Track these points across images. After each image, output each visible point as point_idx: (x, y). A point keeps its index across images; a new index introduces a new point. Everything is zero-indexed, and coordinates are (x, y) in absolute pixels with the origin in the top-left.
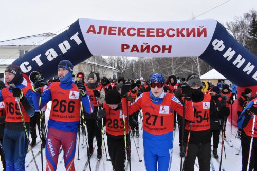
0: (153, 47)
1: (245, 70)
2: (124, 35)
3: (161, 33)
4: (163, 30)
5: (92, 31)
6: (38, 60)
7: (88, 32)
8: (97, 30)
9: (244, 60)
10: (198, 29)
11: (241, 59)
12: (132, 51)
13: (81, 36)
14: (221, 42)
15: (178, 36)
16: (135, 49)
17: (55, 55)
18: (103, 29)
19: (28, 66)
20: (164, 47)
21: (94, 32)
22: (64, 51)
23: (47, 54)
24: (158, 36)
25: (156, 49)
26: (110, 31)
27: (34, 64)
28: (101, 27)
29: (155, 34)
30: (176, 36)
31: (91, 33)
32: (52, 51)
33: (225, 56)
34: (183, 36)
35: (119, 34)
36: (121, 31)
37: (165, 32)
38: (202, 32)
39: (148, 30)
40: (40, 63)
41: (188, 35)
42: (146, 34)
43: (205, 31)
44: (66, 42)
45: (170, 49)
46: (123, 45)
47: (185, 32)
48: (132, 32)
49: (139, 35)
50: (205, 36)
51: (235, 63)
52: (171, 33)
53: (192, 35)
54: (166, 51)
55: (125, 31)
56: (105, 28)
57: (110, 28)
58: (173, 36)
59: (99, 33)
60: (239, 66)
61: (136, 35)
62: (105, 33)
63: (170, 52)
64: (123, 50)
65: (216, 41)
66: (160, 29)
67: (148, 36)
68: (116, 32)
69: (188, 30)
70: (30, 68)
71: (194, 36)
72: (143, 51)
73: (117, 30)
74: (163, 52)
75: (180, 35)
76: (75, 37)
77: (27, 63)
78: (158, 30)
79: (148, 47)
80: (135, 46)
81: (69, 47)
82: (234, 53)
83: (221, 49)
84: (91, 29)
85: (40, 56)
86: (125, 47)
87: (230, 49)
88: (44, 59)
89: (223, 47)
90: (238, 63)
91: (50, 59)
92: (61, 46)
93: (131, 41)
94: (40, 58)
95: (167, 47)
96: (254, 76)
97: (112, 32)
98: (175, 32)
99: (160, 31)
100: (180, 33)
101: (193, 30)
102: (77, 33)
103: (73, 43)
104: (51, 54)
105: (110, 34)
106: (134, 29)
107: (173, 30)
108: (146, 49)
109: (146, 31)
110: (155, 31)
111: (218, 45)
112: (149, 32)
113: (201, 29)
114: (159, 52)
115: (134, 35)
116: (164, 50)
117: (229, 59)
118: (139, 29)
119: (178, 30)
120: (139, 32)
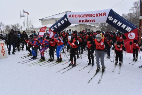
0: (89, 20)
1: (122, 27)
2: (79, 17)
3: (91, 16)
4: (92, 15)
6: (56, 26)
7: (69, 17)
8: (72, 16)
9: (121, 23)
10: (103, 13)
11: (120, 23)
12: (83, 22)
13: (67, 18)
14: (111, 17)
15: (96, 16)
17: (60, 25)
18: (73, 16)
20: (92, 20)
21: (71, 17)
22: (62, 23)
23: (58, 25)
24: (90, 17)
25: (90, 21)
26: (75, 16)
27: (55, 28)
28: (73, 15)
29: (89, 16)
31: (70, 17)
32: (59, 24)
33: (113, 22)
34: (98, 16)
35: (78, 17)
36: (78, 16)
38: (104, 14)
39: (87, 15)
40: (56, 28)
41: (100, 16)
42: (86, 16)
43: (105, 14)
44: (63, 21)
45: (94, 21)
46: (79, 20)
47: (98, 15)
48: (82, 16)
49: (84, 17)
50: (105, 15)
51: (118, 24)
52: (94, 15)
53: (101, 16)
54: (93, 22)
55: (80, 16)
56: (74, 15)
57: (75, 15)
58: (95, 16)
59: (72, 17)
60: (119, 26)
62: (74, 17)
63: (94, 22)
64: (80, 22)
65: (109, 17)
67: (87, 17)
68: (77, 17)
69: (99, 14)
70: (54, 29)
71: (102, 16)
72: (86, 22)
73: (77, 16)
74: (92, 22)
76: (65, 19)
77: (53, 28)
78: (90, 15)
79: (87, 20)
80: (83, 20)
81: (64, 22)
82: (117, 21)
83: (112, 20)
84: (70, 16)
87: (115, 19)
88: (57, 26)
89: (112, 19)
90: (119, 24)
91: (59, 26)
92: (61, 22)
93: (82, 19)
95: (93, 20)
96: (126, 29)
98: (95, 15)
100: (97, 15)
101: (101, 14)
103: (65, 21)
104: (59, 25)
105: (75, 17)
106: (82, 15)
107: (95, 14)
108: (86, 21)
109: (86, 15)
110: (89, 15)
111: (111, 18)
112: (87, 16)
113: (104, 13)
114: (91, 22)
115: (82, 17)
116: (92, 21)
117: (115, 23)
118: (84, 15)
119: (96, 14)
120: (84, 16)
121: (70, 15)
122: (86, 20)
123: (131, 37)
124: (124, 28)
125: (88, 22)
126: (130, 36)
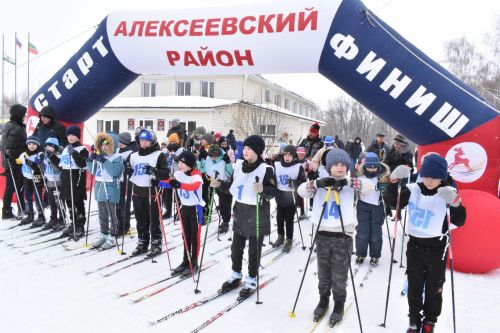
0: (219, 55)
1: (410, 103)
2: (169, 34)
3: (230, 26)
4: (235, 20)
5: (121, 32)
6: (53, 89)
7: (116, 34)
8: (129, 30)
9: (407, 81)
10: (302, 15)
11: (400, 79)
12: (186, 63)
13: (106, 43)
14: (349, 40)
15: (261, 31)
16: (189, 59)
17: (75, 80)
18: (138, 27)
19: (43, 100)
20: (237, 53)
21: (125, 34)
22: (85, 71)
23: (64, 78)
24: (225, 32)
25: (225, 59)
26: (145, 29)
27: (49, 96)
28: (135, 24)
29: (219, 29)
30: (257, 30)
31: (121, 35)
32: (70, 72)
33: (361, 69)
34: (270, 30)
35: (161, 34)
36: (165, 28)
37: (238, 25)
38: (309, 20)
39: (210, 21)
40: (57, 95)
41: (280, 29)
42: (203, 30)
43: (314, 16)
45: (249, 57)
46: (169, 54)
47: (274, 23)
48: (181, 29)
49: (193, 33)
50: (314, 27)
51: (385, 86)
52: (248, 25)
53: (287, 26)
54: (245, 62)
55: (172, 28)
56: (142, 23)
57: (150, 23)
58: (253, 29)
59: (132, 34)
60: (395, 94)
61: (188, 33)
62: (140, 34)
63: (251, 63)
64: (172, 62)
65: (338, 37)
66: (230, 19)
67: (208, 33)
68: (157, 31)
69: (280, 16)
70: (45, 103)
71: (292, 29)
72: (204, 63)
73: (159, 26)
74: (240, 64)
75: (265, 28)
76: (99, 45)
77: (42, 96)
78: (226, 20)
79: (209, 55)
80: (188, 54)
81: (90, 63)
83: (351, 56)
84: (122, 30)
85: (56, 83)
86: (173, 56)
87: (372, 55)
88: (61, 87)
89: (355, 51)
90: (393, 87)
91: (69, 86)
94: (57, 86)
95: (243, 54)
96: (435, 120)
97: (151, 31)
98: (256, 24)
99: (230, 22)
100: (264, 24)
101: (291, 17)
102: (102, 38)
103: (95, 54)
104: (70, 80)
105: (148, 34)
106: (186, 22)
107: (253, 19)
108: (207, 59)
109: (204, 24)
110: (221, 23)
111: (344, 47)
112: (209, 25)
113: (307, 14)
114: (231, 63)
115: (185, 32)
116: (240, 60)
117: (370, 77)
118: (194, 22)
119: (262, 17)
120: (194, 26)
121: (124, 24)
122: (204, 54)
123: (461, 167)
124: (420, 112)
125: (213, 64)
126: (458, 160)
